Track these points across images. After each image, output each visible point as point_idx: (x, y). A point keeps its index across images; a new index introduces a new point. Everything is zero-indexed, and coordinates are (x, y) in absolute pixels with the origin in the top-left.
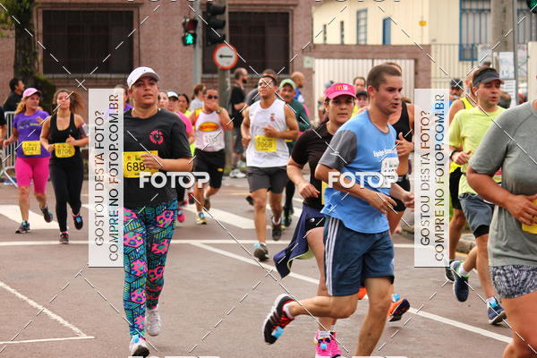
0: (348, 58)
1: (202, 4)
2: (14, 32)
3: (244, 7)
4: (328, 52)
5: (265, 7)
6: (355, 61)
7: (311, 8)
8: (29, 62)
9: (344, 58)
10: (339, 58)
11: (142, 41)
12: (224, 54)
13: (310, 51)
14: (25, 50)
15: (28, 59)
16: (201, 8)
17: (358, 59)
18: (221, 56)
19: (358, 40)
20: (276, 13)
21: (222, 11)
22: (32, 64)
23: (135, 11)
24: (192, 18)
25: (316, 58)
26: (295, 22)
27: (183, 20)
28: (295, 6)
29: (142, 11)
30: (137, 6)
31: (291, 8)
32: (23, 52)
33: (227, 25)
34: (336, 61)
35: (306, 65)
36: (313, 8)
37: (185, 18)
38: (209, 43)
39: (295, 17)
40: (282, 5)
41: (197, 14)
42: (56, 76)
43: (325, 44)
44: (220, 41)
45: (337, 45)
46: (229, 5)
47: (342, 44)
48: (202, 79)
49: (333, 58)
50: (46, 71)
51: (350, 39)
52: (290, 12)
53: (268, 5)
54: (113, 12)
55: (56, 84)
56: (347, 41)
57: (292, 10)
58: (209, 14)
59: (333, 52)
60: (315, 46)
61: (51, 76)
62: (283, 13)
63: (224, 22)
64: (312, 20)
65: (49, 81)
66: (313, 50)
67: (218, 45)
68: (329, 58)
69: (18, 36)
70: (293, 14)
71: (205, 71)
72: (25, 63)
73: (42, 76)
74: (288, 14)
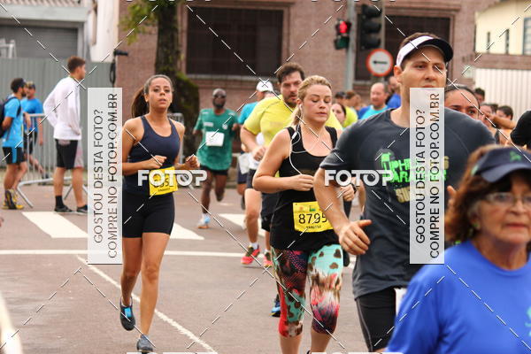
0: (512, 69)
1: (357, 6)
2: (156, 28)
3: (403, 11)
4: (491, 62)
5: (425, 11)
6: (520, 72)
7: (474, 14)
8: (171, 61)
9: (507, 69)
10: (502, 69)
11: (292, 43)
12: (378, 60)
13: (472, 60)
14: (168, 47)
15: (170, 57)
16: (356, 10)
17: (522, 69)
18: (375, 62)
19: (524, 50)
20: (435, 19)
21: (378, 14)
22: (174, 63)
23: (286, 10)
24: (346, 20)
25: (478, 67)
26: (456, 29)
27: (336, 22)
28: (457, 11)
29: (293, 11)
30: (289, 5)
31: (453, 13)
32: (165, 50)
33: (383, 28)
34: (499, 71)
35: (467, 75)
36: (477, 14)
37: (339, 20)
38: (363, 48)
39: (456, 24)
40: (443, 10)
41: (352, 15)
42: (199, 76)
43: (488, 53)
44: (375, 46)
45: (501, 55)
46: (387, 8)
47: (507, 53)
48: (354, 86)
49: (496, 68)
50: (189, 71)
51: (515, 49)
52: (452, 18)
53: (428, 9)
54: (262, 11)
55: (198, 85)
56: (512, 51)
57: (454, 16)
58: (364, 17)
59: (495, 62)
60: (477, 55)
61: (193, 76)
62: (443, 19)
63: (380, 26)
64: (475, 27)
65: (192, 82)
66: (474, 58)
67: (372, 50)
68: (491, 68)
69: (161, 33)
70: (454, 20)
71: (357, 77)
72: (167, 62)
73: (184, 76)
74: (448, 19)
